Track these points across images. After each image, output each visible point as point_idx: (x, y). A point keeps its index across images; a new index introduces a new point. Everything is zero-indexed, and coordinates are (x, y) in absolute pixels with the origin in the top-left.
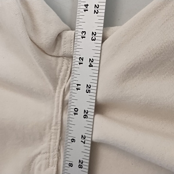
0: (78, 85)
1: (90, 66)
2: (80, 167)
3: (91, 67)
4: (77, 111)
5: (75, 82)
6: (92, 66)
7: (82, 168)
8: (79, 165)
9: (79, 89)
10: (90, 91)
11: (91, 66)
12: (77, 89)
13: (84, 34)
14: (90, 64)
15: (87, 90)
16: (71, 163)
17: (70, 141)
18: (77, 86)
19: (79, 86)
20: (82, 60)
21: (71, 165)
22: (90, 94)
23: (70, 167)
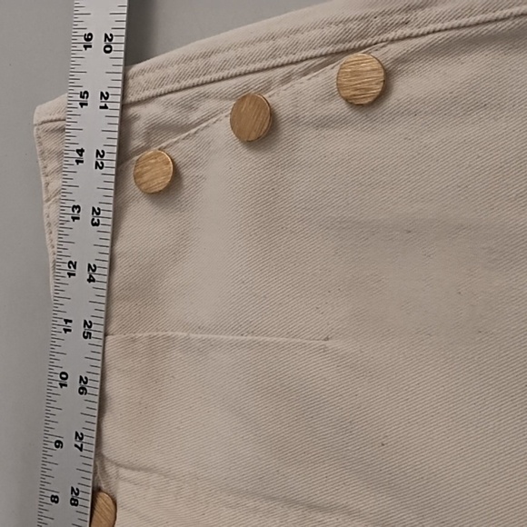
0: (66, 321)
1: (89, 280)
2: (74, 502)
3: (92, 283)
4: (66, 379)
5: (60, 315)
6: (94, 281)
7: (76, 505)
8: (72, 499)
9: (70, 330)
10: (90, 334)
11: (91, 280)
12: (66, 330)
13: (76, 211)
14: (91, 276)
15: (84, 333)
16: (55, 494)
17: (53, 446)
18: (64, 323)
19: (69, 324)
20: (75, 267)
21: (55, 499)
22: (92, 341)
23: (54, 504)
